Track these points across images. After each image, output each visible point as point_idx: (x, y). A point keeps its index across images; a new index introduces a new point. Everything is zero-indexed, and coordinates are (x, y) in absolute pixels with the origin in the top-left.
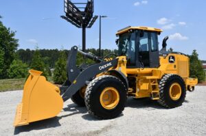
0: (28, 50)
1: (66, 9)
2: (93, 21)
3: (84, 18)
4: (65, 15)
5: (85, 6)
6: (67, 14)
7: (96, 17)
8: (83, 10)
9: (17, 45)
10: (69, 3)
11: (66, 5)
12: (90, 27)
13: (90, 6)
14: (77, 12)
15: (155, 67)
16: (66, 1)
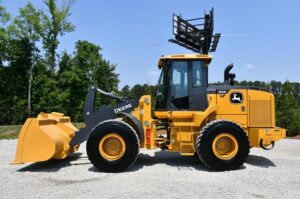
1: (175, 30)
2: (216, 42)
4: (174, 38)
7: (218, 36)
8: (202, 28)
10: (180, 20)
11: (176, 24)
15: (199, 110)
16: (176, 19)
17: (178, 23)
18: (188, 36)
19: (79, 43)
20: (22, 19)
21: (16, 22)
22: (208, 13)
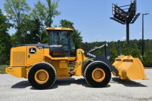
0: (86, 43)
2: (136, 18)
3: (128, 17)
4: (113, 17)
5: (129, 7)
6: (115, 16)
7: (139, 14)
8: (127, 11)
9: (82, 40)
11: (114, 9)
12: (133, 23)
13: (133, 7)
14: (122, 13)
16: (114, 6)
17: (115, 9)
18: (120, 16)
19: (62, 21)
20: (36, 9)
21: (33, 11)
22: (133, 2)
